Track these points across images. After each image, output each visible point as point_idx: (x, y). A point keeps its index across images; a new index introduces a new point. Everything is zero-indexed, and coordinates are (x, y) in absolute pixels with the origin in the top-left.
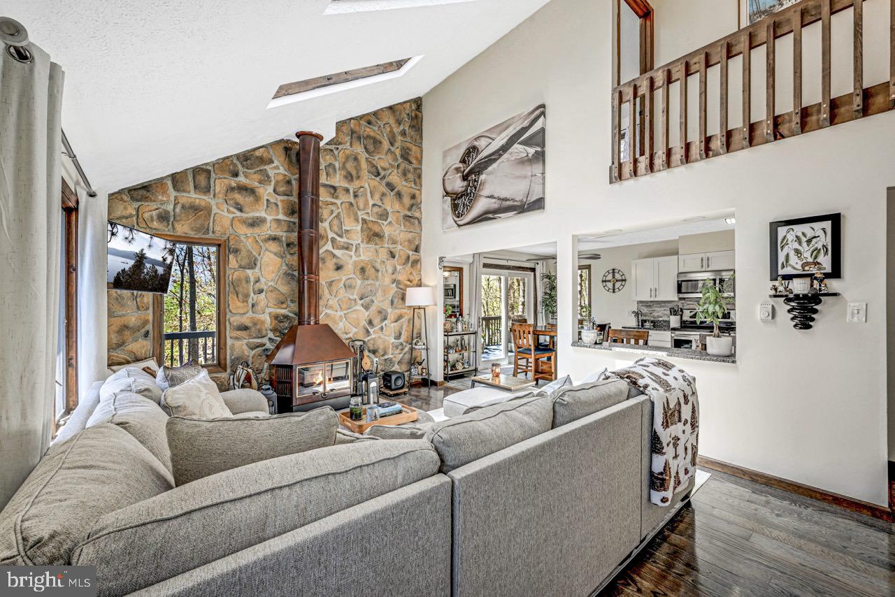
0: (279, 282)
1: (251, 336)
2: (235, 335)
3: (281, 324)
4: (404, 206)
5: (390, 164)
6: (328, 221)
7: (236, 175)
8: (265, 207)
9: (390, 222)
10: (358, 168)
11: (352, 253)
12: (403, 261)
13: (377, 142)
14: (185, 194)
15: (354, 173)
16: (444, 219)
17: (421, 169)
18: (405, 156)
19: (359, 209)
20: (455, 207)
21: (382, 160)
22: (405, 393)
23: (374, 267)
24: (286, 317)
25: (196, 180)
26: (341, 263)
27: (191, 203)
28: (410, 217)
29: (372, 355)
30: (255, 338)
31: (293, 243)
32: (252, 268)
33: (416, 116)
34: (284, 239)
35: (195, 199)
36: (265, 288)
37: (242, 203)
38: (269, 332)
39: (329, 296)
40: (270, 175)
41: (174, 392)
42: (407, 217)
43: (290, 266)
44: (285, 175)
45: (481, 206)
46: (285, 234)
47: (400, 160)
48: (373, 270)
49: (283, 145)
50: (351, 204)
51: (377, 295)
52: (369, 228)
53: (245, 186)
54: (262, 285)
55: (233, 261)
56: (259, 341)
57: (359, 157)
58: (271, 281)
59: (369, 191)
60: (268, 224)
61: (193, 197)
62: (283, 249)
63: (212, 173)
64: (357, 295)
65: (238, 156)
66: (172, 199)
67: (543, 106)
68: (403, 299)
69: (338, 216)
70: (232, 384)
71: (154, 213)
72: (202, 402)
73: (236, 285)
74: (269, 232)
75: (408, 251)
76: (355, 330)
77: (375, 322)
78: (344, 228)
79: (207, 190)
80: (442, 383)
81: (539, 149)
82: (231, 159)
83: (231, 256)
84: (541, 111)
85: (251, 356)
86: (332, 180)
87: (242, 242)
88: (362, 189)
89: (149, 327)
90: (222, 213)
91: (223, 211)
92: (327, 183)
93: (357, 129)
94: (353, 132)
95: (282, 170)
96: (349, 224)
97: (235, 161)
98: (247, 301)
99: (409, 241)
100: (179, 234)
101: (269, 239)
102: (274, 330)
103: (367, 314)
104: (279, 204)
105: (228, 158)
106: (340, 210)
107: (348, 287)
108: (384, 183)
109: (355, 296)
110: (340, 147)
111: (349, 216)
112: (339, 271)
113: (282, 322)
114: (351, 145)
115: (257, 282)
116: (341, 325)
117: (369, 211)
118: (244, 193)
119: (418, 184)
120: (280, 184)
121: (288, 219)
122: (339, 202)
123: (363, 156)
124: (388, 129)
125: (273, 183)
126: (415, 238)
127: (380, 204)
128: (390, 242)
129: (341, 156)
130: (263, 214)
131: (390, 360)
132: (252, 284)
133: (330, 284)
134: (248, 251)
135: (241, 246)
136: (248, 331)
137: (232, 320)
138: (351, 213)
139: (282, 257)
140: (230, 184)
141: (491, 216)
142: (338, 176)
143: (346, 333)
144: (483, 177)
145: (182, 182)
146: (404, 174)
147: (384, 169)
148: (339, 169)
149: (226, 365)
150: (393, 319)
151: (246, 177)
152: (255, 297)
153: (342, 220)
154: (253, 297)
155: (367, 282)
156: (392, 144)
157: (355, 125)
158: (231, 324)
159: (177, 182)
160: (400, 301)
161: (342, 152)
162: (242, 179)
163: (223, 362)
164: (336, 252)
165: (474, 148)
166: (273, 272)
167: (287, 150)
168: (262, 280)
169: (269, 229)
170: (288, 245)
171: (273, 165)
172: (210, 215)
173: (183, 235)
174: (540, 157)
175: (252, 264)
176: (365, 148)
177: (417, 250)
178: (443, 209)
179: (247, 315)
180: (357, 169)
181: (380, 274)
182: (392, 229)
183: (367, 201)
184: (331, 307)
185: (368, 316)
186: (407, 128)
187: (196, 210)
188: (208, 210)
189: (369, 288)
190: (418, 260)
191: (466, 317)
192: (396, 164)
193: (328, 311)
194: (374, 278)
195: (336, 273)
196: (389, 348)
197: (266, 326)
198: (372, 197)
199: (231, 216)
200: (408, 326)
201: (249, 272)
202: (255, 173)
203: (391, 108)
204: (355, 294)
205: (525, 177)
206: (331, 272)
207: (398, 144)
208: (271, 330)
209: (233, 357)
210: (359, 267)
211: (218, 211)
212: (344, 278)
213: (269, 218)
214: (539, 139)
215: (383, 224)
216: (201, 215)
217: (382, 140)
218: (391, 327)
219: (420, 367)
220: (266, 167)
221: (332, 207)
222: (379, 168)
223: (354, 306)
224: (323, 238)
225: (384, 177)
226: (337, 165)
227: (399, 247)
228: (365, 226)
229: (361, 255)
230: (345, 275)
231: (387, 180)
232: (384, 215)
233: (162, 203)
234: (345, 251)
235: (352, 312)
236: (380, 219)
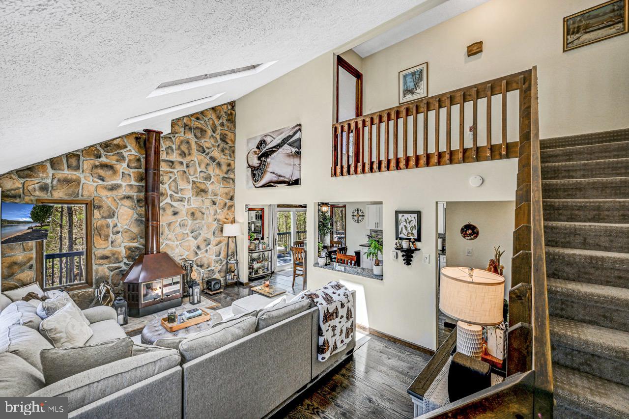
0: (131, 226)
1: (110, 263)
2: (99, 263)
3: (133, 253)
4: (222, 171)
5: (212, 145)
6: (168, 183)
7: (99, 157)
8: (121, 177)
9: (213, 182)
10: (189, 148)
11: (185, 204)
12: (222, 207)
13: (203, 131)
14: (60, 172)
15: (186, 152)
16: (248, 182)
17: (235, 147)
18: (224, 139)
19: (190, 175)
20: (254, 175)
21: (207, 142)
22: (221, 293)
23: (201, 212)
24: (137, 248)
25: (69, 162)
26: (177, 210)
27: (66, 177)
28: (227, 178)
29: (199, 268)
30: (114, 263)
31: (141, 200)
32: (111, 218)
33: (231, 113)
34: (135, 197)
35: (68, 174)
36: (121, 230)
37: (103, 175)
38: (124, 259)
39: (169, 233)
40: (125, 156)
41: (49, 321)
42: (224, 179)
43: (140, 215)
44: (136, 155)
45: (268, 178)
46: (136, 194)
47: (220, 142)
48: (201, 213)
49: (134, 136)
50: (184, 172)
51: (203, 229)
52: (197, 187)
53: (106, 164)
54: (119, 228)
55: (97, 214)
56: (117, 265)
57: (190, 141)
58: (126, 225)
59: (197, 163)
60: (124, 188)
61: (66, 173)
62: (134, 204)
63: (81, 157)
64: (189, 230)
65: (101, 145)
66: (51, 175)
67: (300, 125)
68: (222, 231)
69: (175, 180)
70: (96, 295)
71: (36, 186)
72: (67, 324)
73: (99, 230)
74: (124, 193)
75: (225, 200)
76: (187, 253)
77: (202, 247)
78: (179, 188)
79: (77, 168)
80: (247, 284)
81: (297, 150)
82: (95, 146)
83: (95, 211)
84: (299, 128)
85: (111, 275)
86: (171, 157)
87: (104, 201)
88: (192, 162)
89: (33, 262)
90: (89, 183)
91: (89, 181)
92: (167, 159)
93: (189, 123)
94: (186, 125)
95: (133, 152)
96: (182, 185)
97: (98, 148)
98: (108, 240)
99: (226, 194)
100: (55, 198)
101: (124, 198)
102: (128, 257)
103: (196, 242)
104: (131, 174)
105: (93, 146)
106: (176, 176)
107: (182, 225)
108: (208, 157)
109: (187, 231)
110: (176, 135)
111: (183, 180)
112: (176, 216)
113: (133, 252)
114: (184, 134)
115: (115, 226)
116: (177, 250)
117: (198, 176)
118: (105, 168)
119: (233, 156)
120: (132, 161)
121: (137, 184)
122: (175, 171)
123: (193, 140)
124: (211, 122)
125: (127, 161)
126: (230, 192)
127: (206, 171)
128: (213, 195)
129: (177, 142)
130: (119, 182)
131: (213, 271)
132: (111, 228)
133: (169, 225)
134: (108, 207)
135: (103, 204)
136: (109, 259)
137: (96, 253)
138: (185, 178)
139: (134, 209)
140: (95, 164)
141: (273, 184)
142: (175, 154)
143: (181, 256)
144: (268, 160)
145: (58, 164)
146: (223, 150)
147: (208, 148)
148: (176, 150)
149: (92, 282)
150: (214, 244)
151: (107, 158)
152: (114, 237)
153: (178, 182)
154: (112, 237)
155: (196, 222)
156: (214, 132)
157: (187, 120)
158: (95, 256)
159: (54, 164)
160: (220, 232)
161: (178, 138)
162: (103, 159)
163: (89, 281)
164: (174, 203)
165: (264, 141)
166: (127, 219)
167: (137, 138)
168: (119, 225)
169: (124, 191)
170: (138, 201)
171: (127, 149)
172: (79, 185)
173: (59, 199)
174: (298, 154)
175: (112, 215)
176: (195, 135)
177: (232, 198)
178: (247, 175)
179: (108, 249)
181: (205, 215)
182: (216, 187)
183: (196, 169)
184: (170, 240)
185: (197, 243)
186: (225, 121)
187: (69, 182)
188: (78, 182)
189: (198, 225)
190: (232, 206)
191: (265, 240)
192: (217, 145)
193: (167, 242)
194: (201, 219)
195: (173, 217)
196: (211, 263)
197: (122, 255)
198: (199, 166)
199: (95, 184)
200: (225, 248)
201: (109, 220)
202: (113, 155)
203: (213, 109)
204: (187, 229)
205: (290, 165)
206: (170, 217)
207: (218, 131)
208: (126, 257)
209: (97, 277)
210: (191, 212)
211: (85, 181)
212: (179, 220)
213: (124, 184)
214: (298, 144)
215: (207, 183)
216: (72, 185)
217: (207, 130)
218: (213, 249)
219: (233, 274)
220: (121, 151)
221: (171, 175)
222: (205, 147)
223: (187, 238)
224: (164, 195)
225: (208, 153)
226: (174, 147)
227: (219, 198)
228: (194, 185)
229: (192, 204)
230: (180, 218)
231: (210, 155)
232: (208, 178)
233: (43, 178)
234: (180, 203)
235: (185, 241)
236: (205, 180)
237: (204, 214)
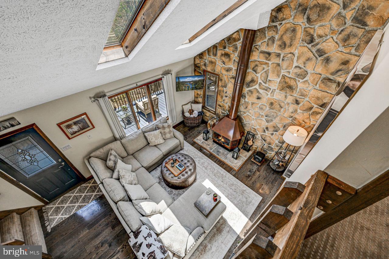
2: (218, 107)
4: (328, 70)
6: (261, 73)
7: (225, 48)
8: (233, 63)
9: (306, 81)
11: (269, 93)
12: (304, 109)
13: (324, 10)
14: (210, 57)
15: (288, 42)
18: (361, 18)
19: (283, 69)
23: (279, 105)
25: (213, 51)
26: (260, 96)
27: (211, 60)
28: (330, 80)
29: (262, 140)
35: (212, 58)
36: (228, 96)
37: (225, 61)
38: (227, 110)
39: (251, 109)
40: (238, 47)
42: (326, 80)
47: (349, 24)
48: (279, 106)
50: (278, 65)
51: (276, 119)
52: (286, 82)
53: (227, 53)
56: (224, 112)
57: (298, 28)
58: (230, 94)
59: (296, 55)
60: (233, 71)
63: (218, 47)
64: (264, 114)
65: (227, 38)
66: (207, 58)
69: (267, 73)
71: (203, 63)
73: (220, 92)
74: (232, 75)
75: (312, 104)
76: (258, 127)
77: (270, 129)
78: (269, 79)
79: (216, 55)
82: (225, 40)
83: (220, 82)
85: (221, 115)
86: (270, 48)
88: (291, 55)
89: (202, 96)
90: (219, 65)
92: (266, 50)
93: (305, 1)
94: (299, 6)
96: (272, 77)
98: (222, 98)
99: (318, 98)
100: (208, 70)
101: (232, 78)
103: (267, 124)
105: (223, 40)
106: (269, 68)
107: (261, 108)
108: (314, 50)
109: (263, 114)
110: (283, 22)
111: (273, 72)
112: (259, 100)
114: (294, 18)
115: (226, 93)
116: (253, 122)
118: (226, 56)
122: (270, 63)
123: (302, 26)
125: (238, 51)
126: (325, 98)
127: (303, 67)
128: (300, 94)
129: (282, 30)
130: (232, 66)
132: (224, 93)
133: (253, 104)
134: (225, 81)
135: (223, 78)
136: (222, 108)
138: (276, 71)
140: (222, 53)
142: (275, 45)
143: (254, 126)
146: (346, 39)
147: (320, 36)
148: (277, 40)
150: (281, 134)
153: (269, 74)
154: (224, 98)
155: (272, 110)
156: (345, 7)
158: (217, 103)
159: (209, 52)
161: (284, 26)
162: (227, 50)
164: (260, 90)
166: (231, 91)
168: (228, 93)
169: (232, 73)
171: (240, 41)
172: (216, 65)
175: (225, 86)
176: (308, 18)
177: (323, 105)
179: (222, 103)
180: (292, 39)
181: (282, 110)
183: (291, 63)
184: (250, 113)
187: (212, 63)
188: (215, 63)
189: (273, 114)
190: (319, 113)
192: (341, 29)
193: (248, 114)
194: (278, 110)
195: (257, 100)
197: (226, 108)
198: (297, 61)
199: (222, 66)
201: (224, 89)
202: (232, 46)
204: (264, 113)
206: (255, 99)
207: (355, 5)
209: (217, 113)
210: (271, 102)
211: (218, 63)
212: (260, 104)
213: (234, 68)
215: (299, 81)
216: (213, 65)
217: (334, 6)
218: (278, 136)
220: (236, 43)
221: (264, 66)
222: (315, 35)
223: (261, 118)
224: (255, 82)
225: (317, 44)
226: (277, 37)
227: (307, 99)
228: (282, 80)
229: (275, 95)
230: (261, 102)
231: (318, 47)
232: (303, 75)
233: (205, 60)
234: (265, 91)
235: (259, 119)
236: (297, 77)
237: (282, 107)
